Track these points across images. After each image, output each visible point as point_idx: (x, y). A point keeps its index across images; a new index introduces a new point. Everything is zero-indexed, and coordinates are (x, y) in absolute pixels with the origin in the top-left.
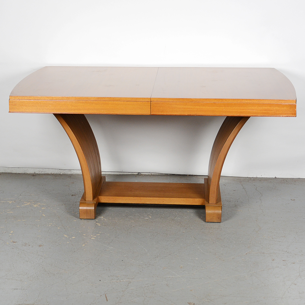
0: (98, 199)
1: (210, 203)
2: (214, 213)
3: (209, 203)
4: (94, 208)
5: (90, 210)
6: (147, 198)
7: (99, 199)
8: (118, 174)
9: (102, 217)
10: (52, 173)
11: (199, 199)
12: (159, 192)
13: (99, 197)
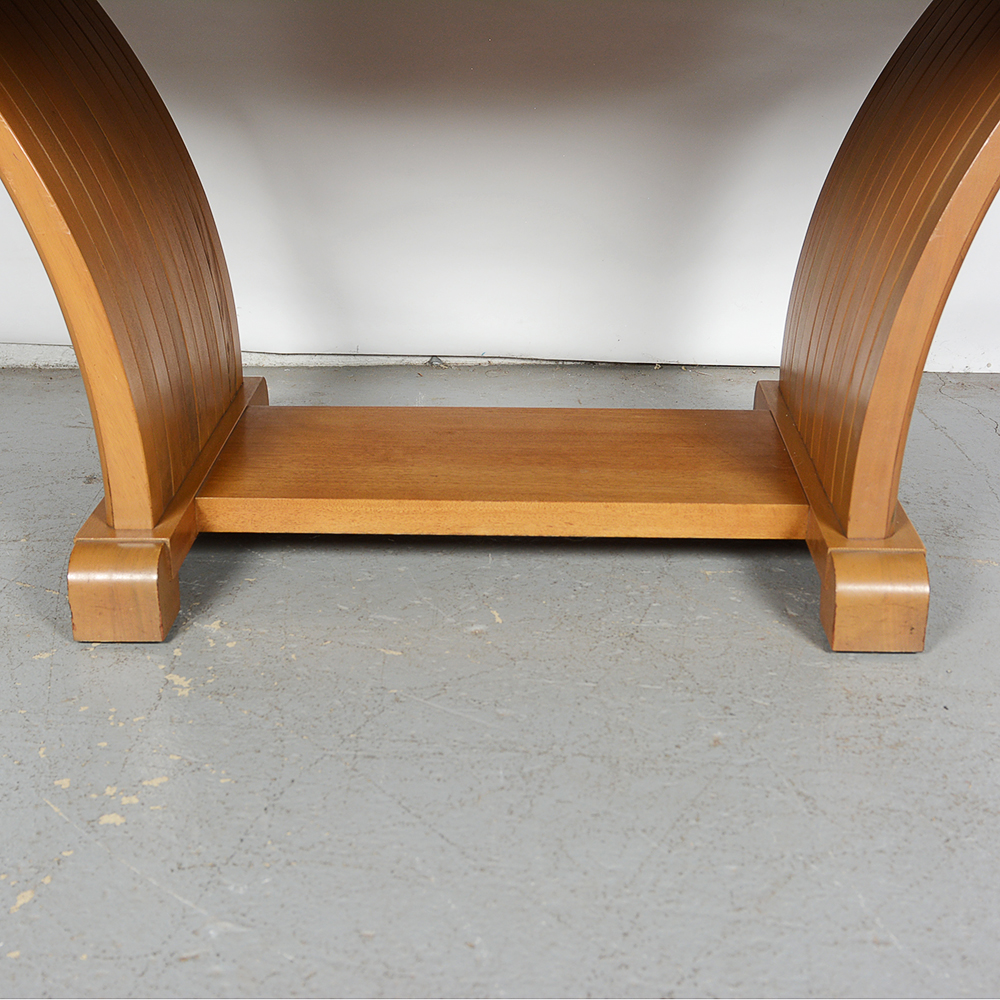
0: (195, 512)
1: (849, 535)
2: (887, 600)
3: (844, 533)
4: (155, 577)
5: (132, 589)
6: (479, 505)
7: (201, 513)
8: (341, 364)
9: (214, 626)
10: (40, 364)
11: (775, 506)
12: (541, 464)
13: (205, 502)
